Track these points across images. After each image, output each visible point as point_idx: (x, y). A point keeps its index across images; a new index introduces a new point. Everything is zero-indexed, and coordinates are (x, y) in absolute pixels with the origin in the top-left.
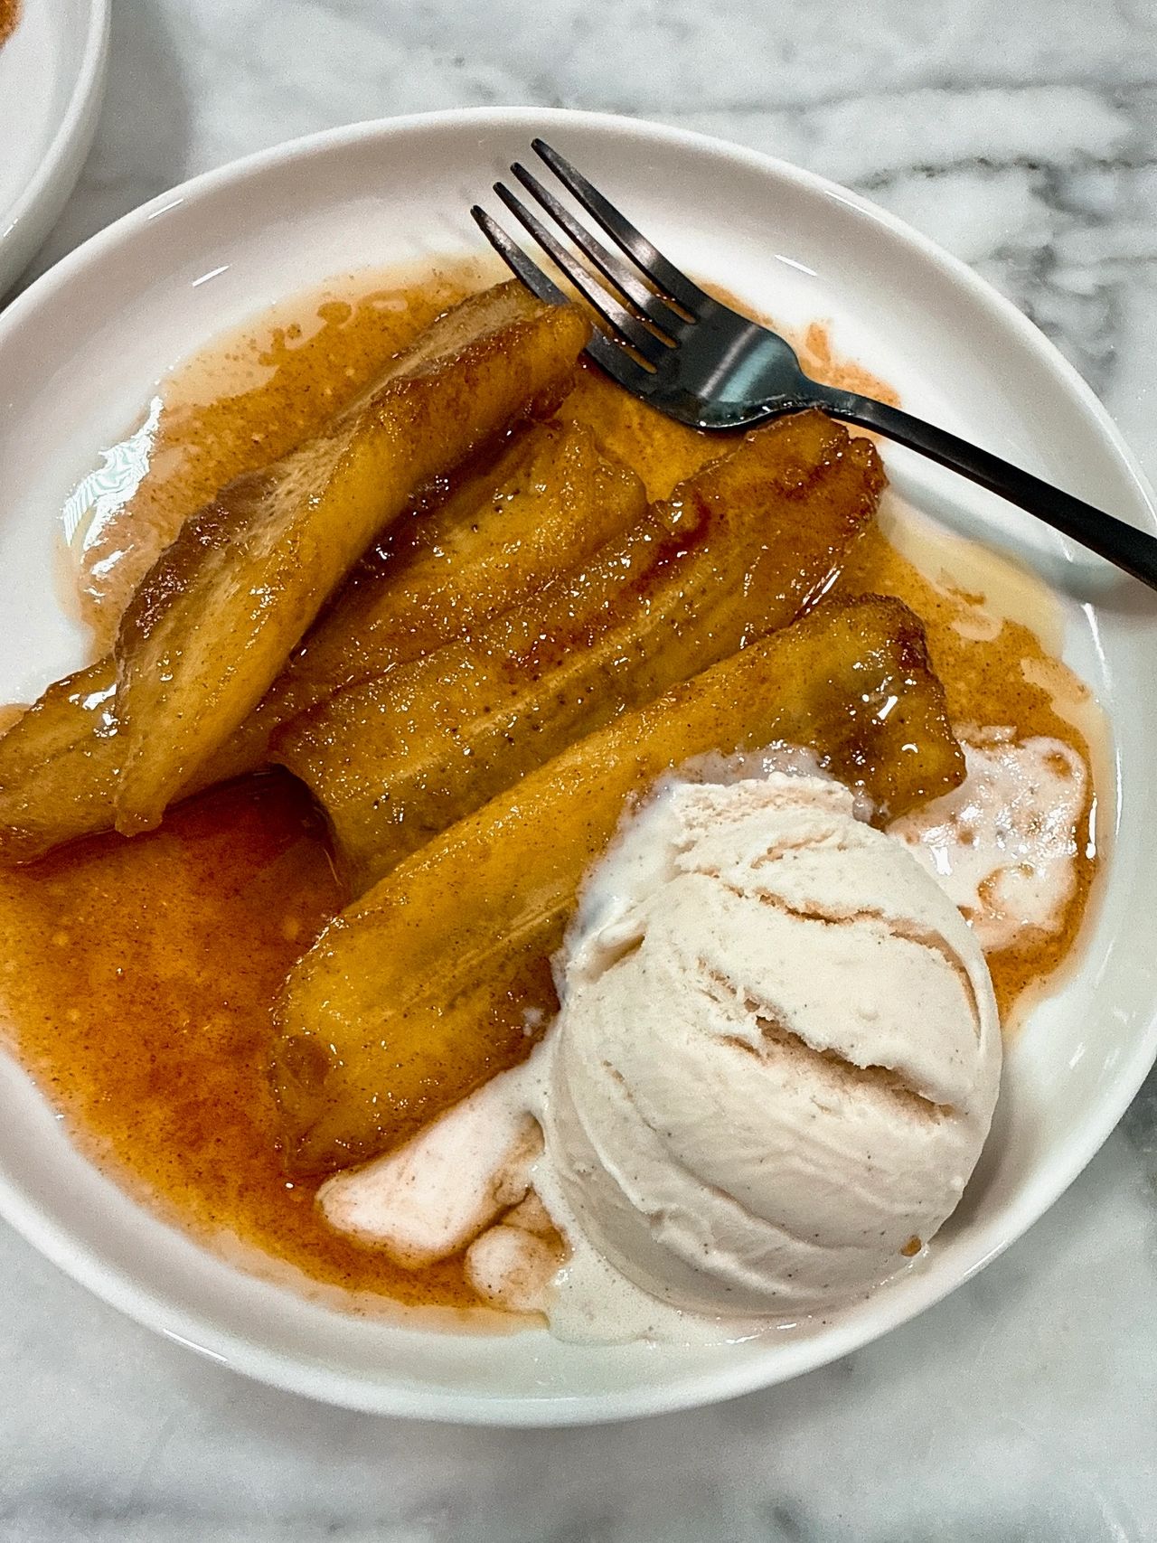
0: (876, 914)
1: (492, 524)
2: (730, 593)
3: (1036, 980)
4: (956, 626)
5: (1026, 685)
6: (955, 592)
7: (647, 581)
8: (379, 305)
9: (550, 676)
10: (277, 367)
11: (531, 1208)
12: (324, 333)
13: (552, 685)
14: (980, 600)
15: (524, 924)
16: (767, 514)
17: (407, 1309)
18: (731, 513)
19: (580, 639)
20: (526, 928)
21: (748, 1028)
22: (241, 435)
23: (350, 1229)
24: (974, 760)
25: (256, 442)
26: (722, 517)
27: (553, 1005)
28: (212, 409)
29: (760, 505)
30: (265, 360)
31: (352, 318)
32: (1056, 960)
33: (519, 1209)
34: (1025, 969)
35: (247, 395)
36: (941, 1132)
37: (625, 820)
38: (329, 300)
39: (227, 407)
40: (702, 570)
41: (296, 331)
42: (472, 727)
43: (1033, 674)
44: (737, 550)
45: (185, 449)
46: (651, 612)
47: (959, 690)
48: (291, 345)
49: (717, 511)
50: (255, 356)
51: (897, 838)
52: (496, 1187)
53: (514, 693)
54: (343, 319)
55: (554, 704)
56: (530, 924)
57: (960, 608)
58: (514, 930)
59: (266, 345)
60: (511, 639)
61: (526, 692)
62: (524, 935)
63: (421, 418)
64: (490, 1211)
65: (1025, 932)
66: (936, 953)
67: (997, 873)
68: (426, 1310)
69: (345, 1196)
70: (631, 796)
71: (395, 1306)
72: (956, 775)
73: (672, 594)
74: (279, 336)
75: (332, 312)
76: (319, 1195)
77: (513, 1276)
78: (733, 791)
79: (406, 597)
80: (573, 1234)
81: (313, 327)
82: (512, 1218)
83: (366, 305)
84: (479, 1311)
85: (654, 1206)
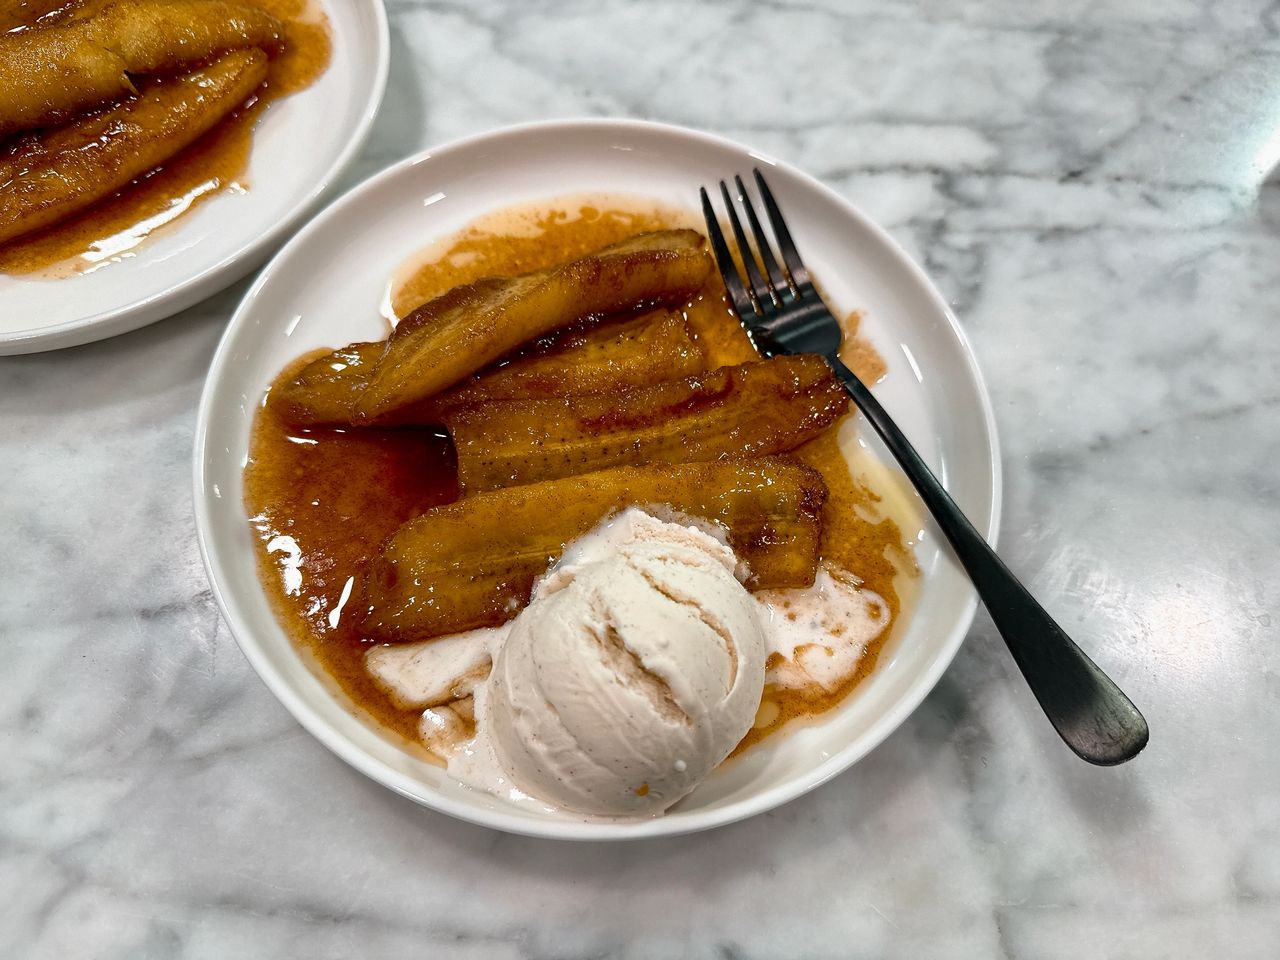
0: (697, 605)
1: (612, 348)
2: (724, 433)
3: (807, 715)
4: (856, 508)
5: (884, 560)
6: (865, 489)
7: (678, 410)
8: (615, 218)
9: (603, 437)
10: (545, 230)
11: (466, 704)
12: (578, 222)
13: (603, 442)
14: (878, 500)
15: (528, 553)
16: (765, 401)
17: (380, 726)
18: (744, 393)
19: (632, 424)
20: (531, 555)
21: (600, 628)
22: (510, 258)
24: (824, 580)
25: (516, 265)
26: (738, 392)
27: (525, 601)
28: (501, 240)
29: (764, 395)
30: (540, 224)
31: (597, 220)
32: (824, 708)
33: (460, 702)
34: (803, 706)
35: (523, 239)
36: (680, 728)
37: (604, 520)
38: (589, 206)
39: (509, 241)
40: (713, 416)
41: (563, 215)
42: (551, 446)
43: (889, 555)
44: (739, 412)
45: (478, 255)
46: (672, 428)
47: (846, 545)
48: (558, 221)
49: (736, 388)
50: (536, 220)
51: (753, 599)
52: (455, 684)
53: (581, 437)
54: (592, 218)
55: (600, 452)
57: (864, 499)
58: (522, 554)
59: (544, 216)
60: (594, 410)
61: (587, 439)
62: (527, 559)
63: (593, 281)
64: (446, 697)
65: (811, 685)
66: (722, 640)
67: (810, 645)
68: (388, 731)
69: (381, 658)
70: (614, 508)
71: (376, 723)
72: (806, 581)
73: (691, 421)
74: (553, 214)
75: (588, 212)
76: (367, 653)
77: (439, 734)
78: (666, 527)
79: (546, 368)
80: (483, 726)
81: (573, 215)
82: (452, 705)
83: (607, 215)
84: (413, 744)
85: (518, 705)
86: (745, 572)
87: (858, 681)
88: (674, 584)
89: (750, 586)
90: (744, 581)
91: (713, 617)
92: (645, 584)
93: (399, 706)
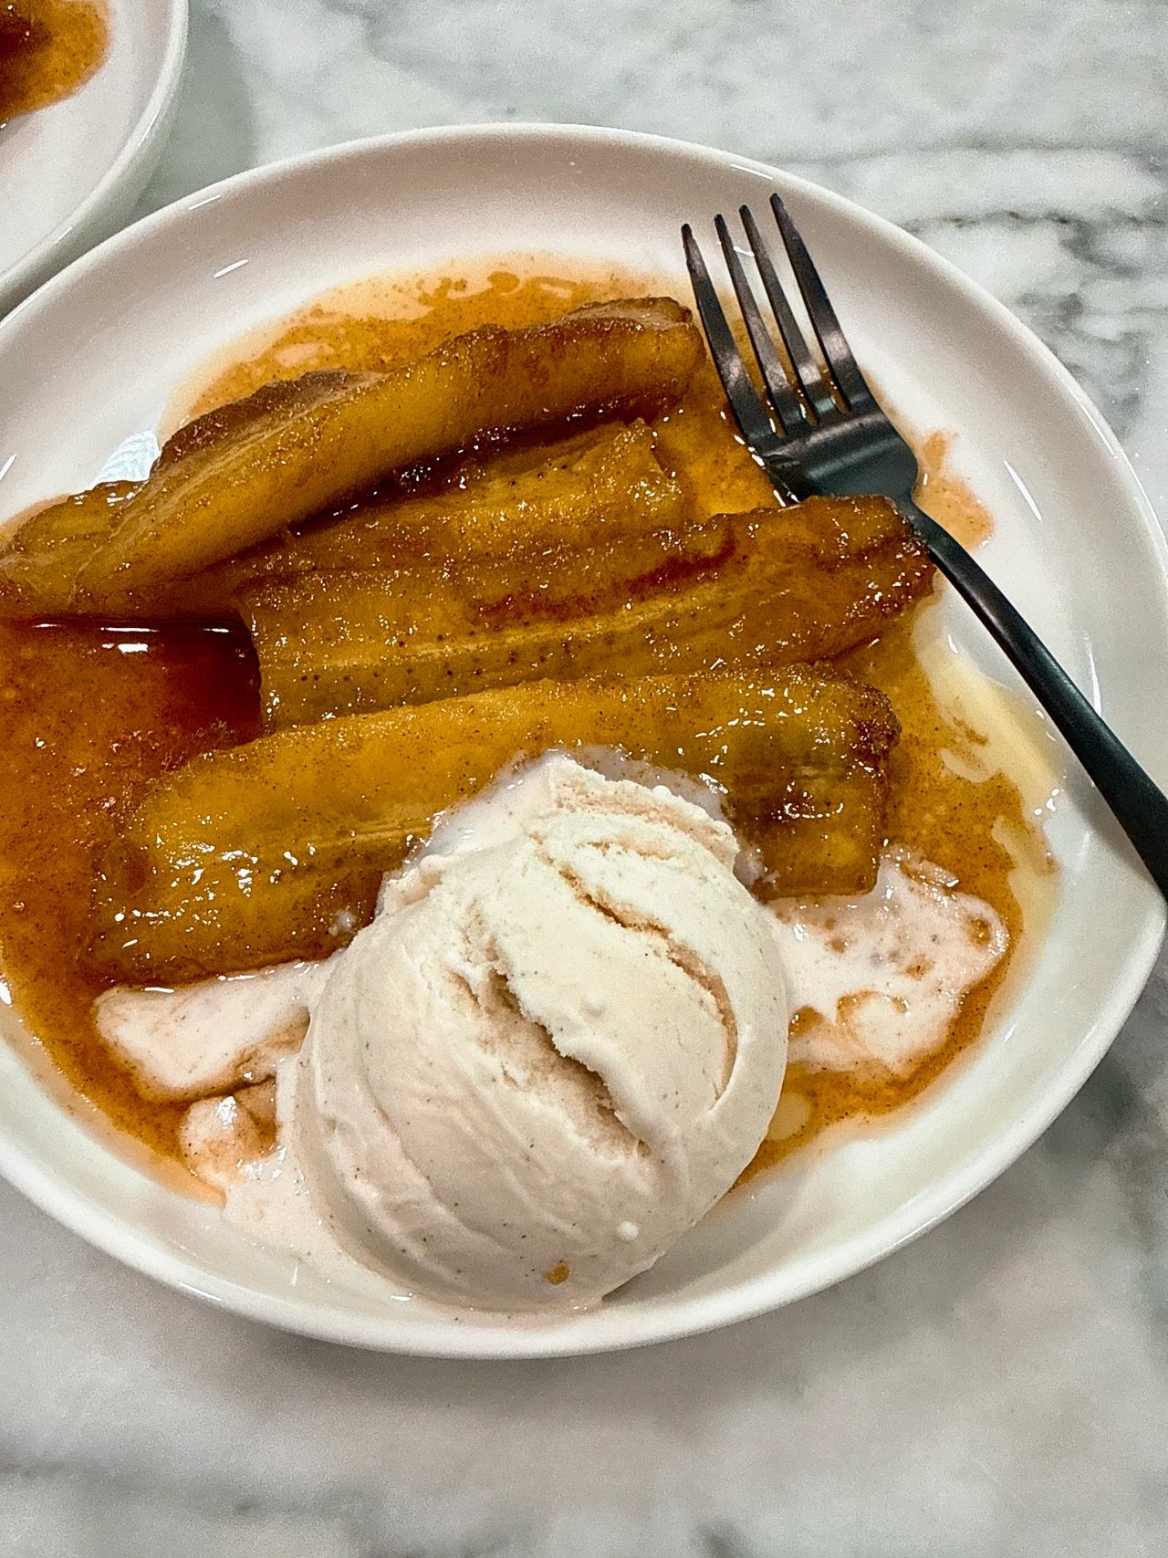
0: (663, 932)
1: (529, 483)
2: (718, 626)
3: (859, 1117)
4: (945, 755)
5: (992, 843)
6: (960, 724)
7: (641, 587)
8: (545, 287)
9: (510, 632)
10: (431, 309)
11: (262, 1094)
12: (485, 296)
13: (509, 640)
14: (982, 741)
15: (372, 832)
16: (789, 573)
17: (113, 1130)
18: (754, 559)
19: (559, 611)
20: (374, 836)
21: (478, 975)
22: (372, 351)
23: (112, 1041)
24: (892, 882)
25: (382, 361)
26: (745, 557)
27: (367, 916)
28: (360, 324)
29: (788, 562)
30: (424, 300)
31: (516, 290)
32: (891, 1105)
33: (252, 1088)
34: (853, 1100)
35: (395, 322)
36: (627, 1164)
37: (504, 774)
38: (503, 269)
39: (372, 325)
40: (700, 597)
41: (462, 285)
42: (419, 647)
43: (1001, 835)
44: (744, 591)
45: (321, 347)
46: (631, 616)
48: (453, 295)
49: (740, 551)
50: (418, 294)
51: (768, 914)
52: (246, 1059)
53: (472, 633)
54: (508, 289)
55: (505, 657)
56: (378, 834)
57: (958, 740)
58: (362, 833)
59: (430, 289)
60: (495, 587)
61: (482, 636)
62: (370, 842)
64: (228, 1079)
65: (868, 1064)
66: (708, 997)
67: (866, 995)
68: (127, 1138)
69: (120, 1009)
70: (520, 755)
71: (105, 1120)
72: (861, 881)
73: (660, 606)
74: (446, 284)
75: (501, 280)
76: (98, 1001)
77: (214, 1146)
78: (612, 786)
79: (415, 516)
80: (287, 1134)
81: (478, 285)
82: (242, 1095)
83: (534, 283)
84: (170, 1162)
85: (331, 1112)
86: (754, 867)
87: (951, 1056)
88: (622, 893)
89: (762, 892)
90: (752, 882)
91: (693, 954)
92: (566, 892)
93: (147, 1095)
